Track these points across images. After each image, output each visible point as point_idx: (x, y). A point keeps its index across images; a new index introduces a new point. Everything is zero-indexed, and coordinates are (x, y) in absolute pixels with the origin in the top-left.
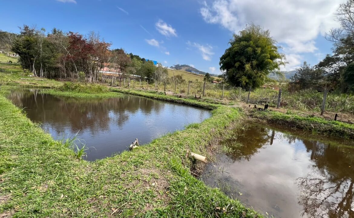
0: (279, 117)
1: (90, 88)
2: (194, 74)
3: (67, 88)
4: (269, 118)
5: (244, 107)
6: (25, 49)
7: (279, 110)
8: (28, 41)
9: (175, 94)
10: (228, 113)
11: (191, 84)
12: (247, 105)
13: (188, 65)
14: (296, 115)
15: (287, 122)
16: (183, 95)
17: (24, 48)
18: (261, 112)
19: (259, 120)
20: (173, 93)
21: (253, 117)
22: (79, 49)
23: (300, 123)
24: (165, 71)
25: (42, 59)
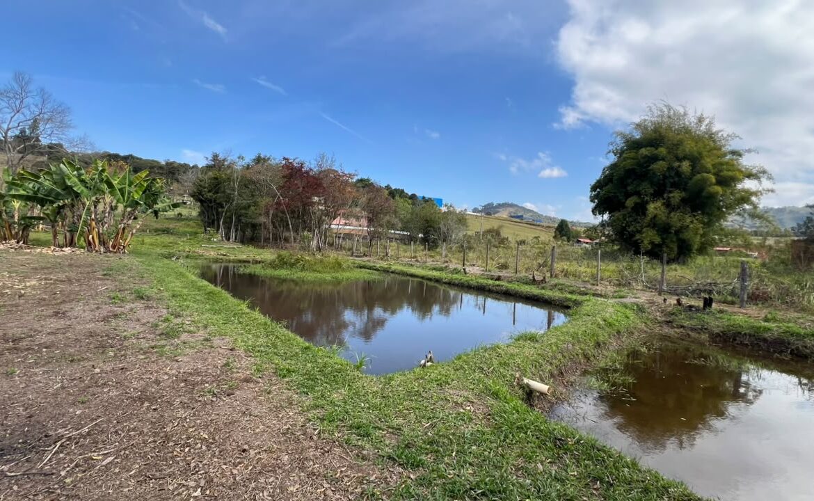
0: (741, 326)
1: (321, 261)
2: (530, 224)
3: (282, 263)
4: (716, 331)
5: (651, 303)
6: (211, 194)
7: (744, 311)
8: (217, 179)
9: (486, 273)
10: (608, 315)
11: (522, 247)
12: (660, 299)
13: (515, 203)
14: (790, 325)
15: (765, 340)
16: (503, 273)
17: (209, 191)
18: (695, 316)
19: (688, 334)
20: (483, 271)
21: (674, 327)
22: (299, 188)
23: (800, 344)
24: (462, 219)
25: (237, 210)
